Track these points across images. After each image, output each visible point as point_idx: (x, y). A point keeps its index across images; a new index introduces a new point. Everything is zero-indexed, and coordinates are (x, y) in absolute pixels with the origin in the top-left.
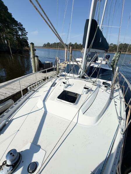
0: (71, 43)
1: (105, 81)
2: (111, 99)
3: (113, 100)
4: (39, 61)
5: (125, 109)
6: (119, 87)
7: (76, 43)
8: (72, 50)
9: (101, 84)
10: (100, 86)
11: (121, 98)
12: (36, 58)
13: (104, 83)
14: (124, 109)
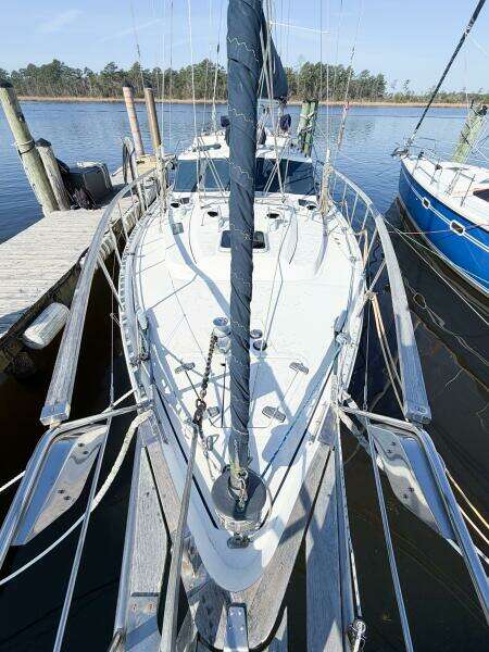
0: (112, 65)
1: (301, 197)
2: (325, 235)
3: (330, 237)
4: (60, 165)
5: (357, 244)
6: (334, 208)
7: (137, 67)
8: (154, 104)
9: (297, 205)
10: (295, 211)
11: (344, 230)
12: (42, 151)
13: (302, 202)
14: (355, 244)
